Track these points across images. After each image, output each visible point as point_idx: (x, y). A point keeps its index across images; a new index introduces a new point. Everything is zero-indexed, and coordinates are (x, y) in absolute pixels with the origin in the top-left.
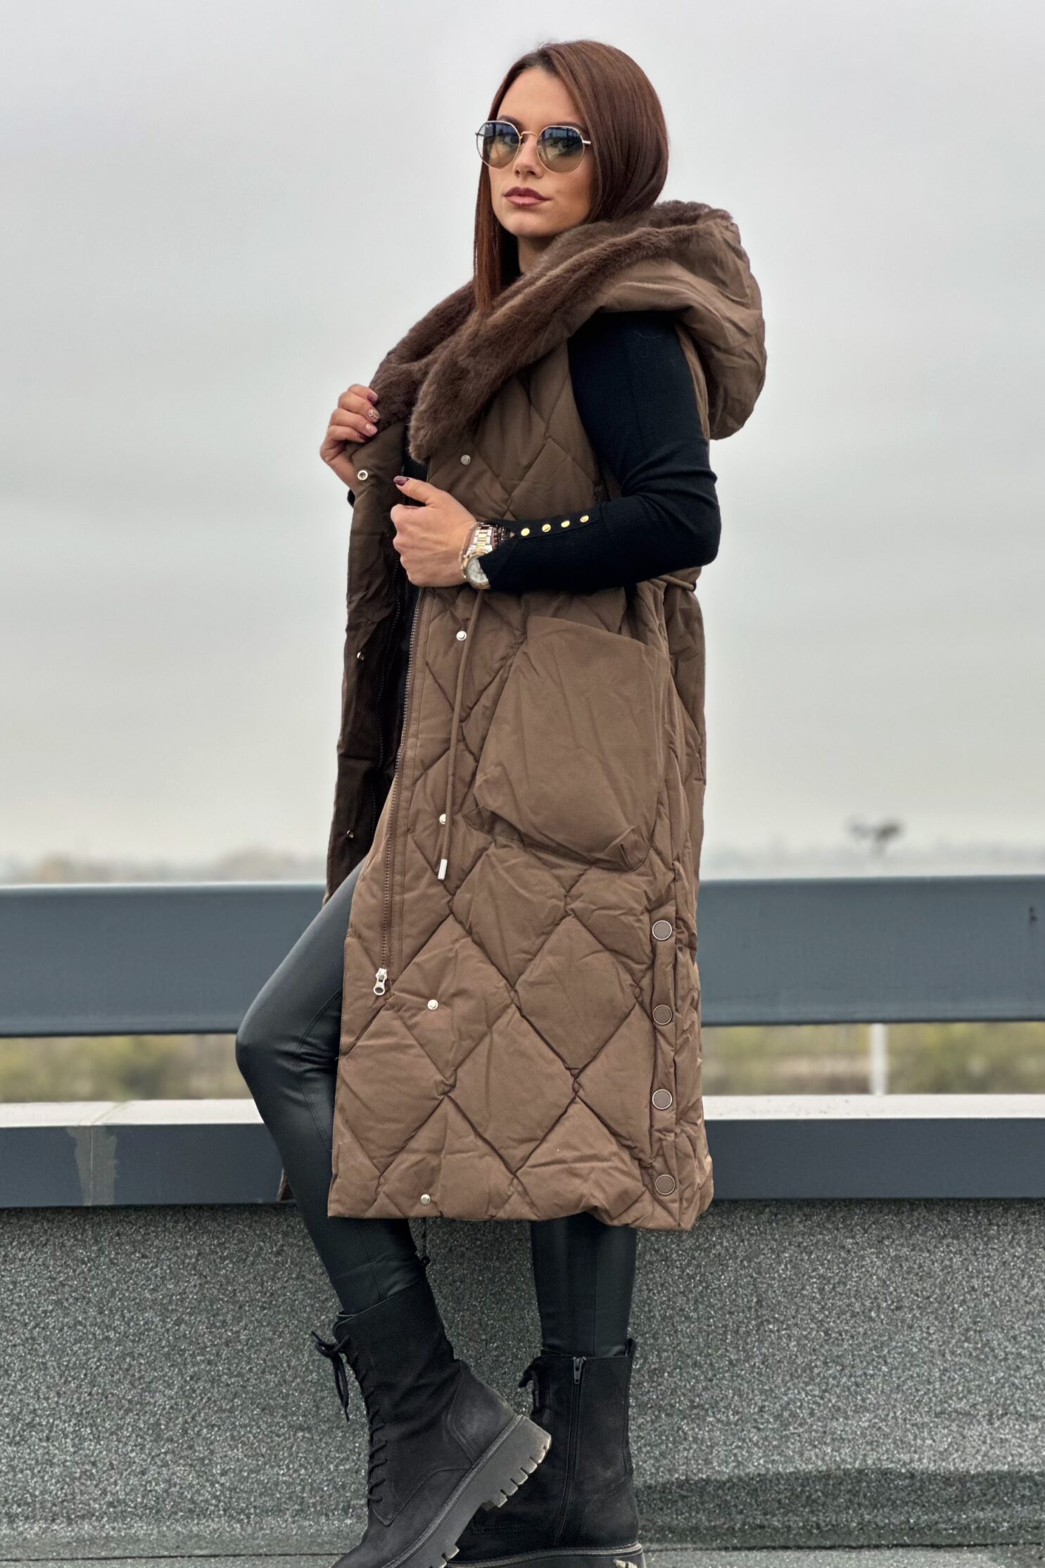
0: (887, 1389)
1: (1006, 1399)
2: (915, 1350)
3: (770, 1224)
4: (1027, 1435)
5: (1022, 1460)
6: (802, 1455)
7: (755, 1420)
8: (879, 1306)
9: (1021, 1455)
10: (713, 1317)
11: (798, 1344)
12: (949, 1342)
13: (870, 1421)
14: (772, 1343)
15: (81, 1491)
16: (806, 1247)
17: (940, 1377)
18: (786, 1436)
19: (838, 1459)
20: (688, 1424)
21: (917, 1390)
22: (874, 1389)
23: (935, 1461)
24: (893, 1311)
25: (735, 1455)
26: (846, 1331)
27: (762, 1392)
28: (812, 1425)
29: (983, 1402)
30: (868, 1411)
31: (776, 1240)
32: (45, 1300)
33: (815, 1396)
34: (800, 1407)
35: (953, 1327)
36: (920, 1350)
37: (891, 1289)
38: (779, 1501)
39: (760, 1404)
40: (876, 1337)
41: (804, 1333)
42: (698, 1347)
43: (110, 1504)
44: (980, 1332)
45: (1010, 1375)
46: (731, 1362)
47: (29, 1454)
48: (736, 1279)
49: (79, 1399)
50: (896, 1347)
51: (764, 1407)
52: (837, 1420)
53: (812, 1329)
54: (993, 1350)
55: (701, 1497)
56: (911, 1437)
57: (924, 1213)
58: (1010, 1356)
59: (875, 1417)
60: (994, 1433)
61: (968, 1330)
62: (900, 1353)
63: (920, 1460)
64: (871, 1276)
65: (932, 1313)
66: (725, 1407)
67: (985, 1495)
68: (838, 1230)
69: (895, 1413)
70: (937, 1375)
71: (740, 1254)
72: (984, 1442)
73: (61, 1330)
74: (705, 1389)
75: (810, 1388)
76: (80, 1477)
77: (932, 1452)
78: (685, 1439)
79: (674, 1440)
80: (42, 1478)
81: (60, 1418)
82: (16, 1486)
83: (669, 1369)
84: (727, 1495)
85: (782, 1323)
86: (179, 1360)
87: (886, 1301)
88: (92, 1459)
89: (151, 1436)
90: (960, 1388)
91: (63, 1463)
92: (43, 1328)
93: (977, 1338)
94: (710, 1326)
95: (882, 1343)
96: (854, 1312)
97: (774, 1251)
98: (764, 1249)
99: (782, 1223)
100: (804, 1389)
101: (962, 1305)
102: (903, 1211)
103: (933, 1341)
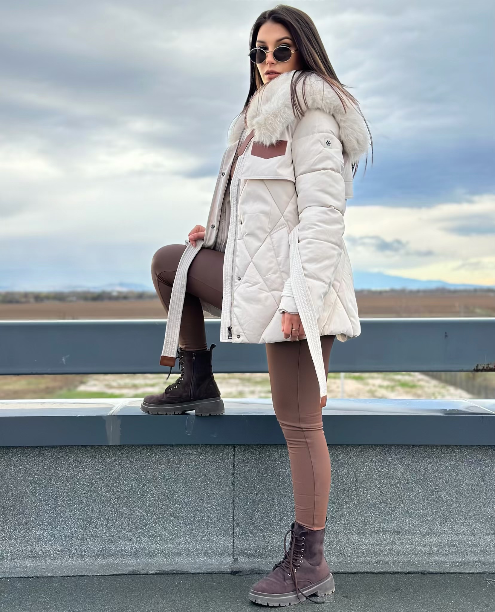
0: (403, 513)
1: (447, 517)
2: (413, 498)
4: (454, 530)
5: (452, 539)
6: (372, 536)
7: (354, 523)
8: (400, 482)
9: (452, 536)
10: (339, 486)
11: (371, 496)
12: (426, 496)
13: (397, 524)
14: (361, 495)
15: (108, 546)
16: (374, 461)
17: (423, 508)
18: (366, 529)
19: (385, 537)
21: (414, 513)
22: (398, 512)
23: (420, 539)
24: (405, 484)
26: (388, 491)
27: (357, 513)
28: (375, 525)
29: (438, 517)
30: (396, 520)
31: (363, 458)
32: (95, 477)
33: (377, 515)
34: (371, 519)
35: (428, 490)
36: (415, 498)
37: (405, 476)
38: (363, 553)
40: (399, 494)
41: (373, 492)
42: (334, 497)
43: (118, 551)
44: (437, 492)
45: (448, 508)
46: (346, 502)
47: (89, 533)
48: (348, 472)
50: (406, 498)
51: (358, 518)
52: (385, 523)
53: (376, 490)
54: (442, 498)
56: (412, 530)
57: (418, 449)
58: (449, 501)
59: (399, 522)
60: (442, 528)
61: (433, 491)
62: (408, 499)
63: (415, 538)
64: (398, 471)
65: (420, 485)
66: (343, 518)
67: (439, 551)
68: (386, 454)
69: (406, 521)
70: (421, 507)
72: (439, 532)
73: (101, 488)
74: (336, 511)
76: (108, 542)
77: (419, 535)
78: (329, 530)
80: (94, 541)
81: (101, 520)
82: (84, 545)
84: (344, 550)
85: (365, 488)
86: (144, 499)
87: (403, 480)
88: (112, 535)
89: (134, 526)
90: (430, 512)
91: (102, 536)
92: (94, 487)
94: (338, 489)
95: (401, 496)
96: (391, 484)
97: (362, 461)
98: (358, 461)
99: (365, 452)
100: (372, 512)
101: (431, 483)
102: (410, 448)
103: (420, 495)
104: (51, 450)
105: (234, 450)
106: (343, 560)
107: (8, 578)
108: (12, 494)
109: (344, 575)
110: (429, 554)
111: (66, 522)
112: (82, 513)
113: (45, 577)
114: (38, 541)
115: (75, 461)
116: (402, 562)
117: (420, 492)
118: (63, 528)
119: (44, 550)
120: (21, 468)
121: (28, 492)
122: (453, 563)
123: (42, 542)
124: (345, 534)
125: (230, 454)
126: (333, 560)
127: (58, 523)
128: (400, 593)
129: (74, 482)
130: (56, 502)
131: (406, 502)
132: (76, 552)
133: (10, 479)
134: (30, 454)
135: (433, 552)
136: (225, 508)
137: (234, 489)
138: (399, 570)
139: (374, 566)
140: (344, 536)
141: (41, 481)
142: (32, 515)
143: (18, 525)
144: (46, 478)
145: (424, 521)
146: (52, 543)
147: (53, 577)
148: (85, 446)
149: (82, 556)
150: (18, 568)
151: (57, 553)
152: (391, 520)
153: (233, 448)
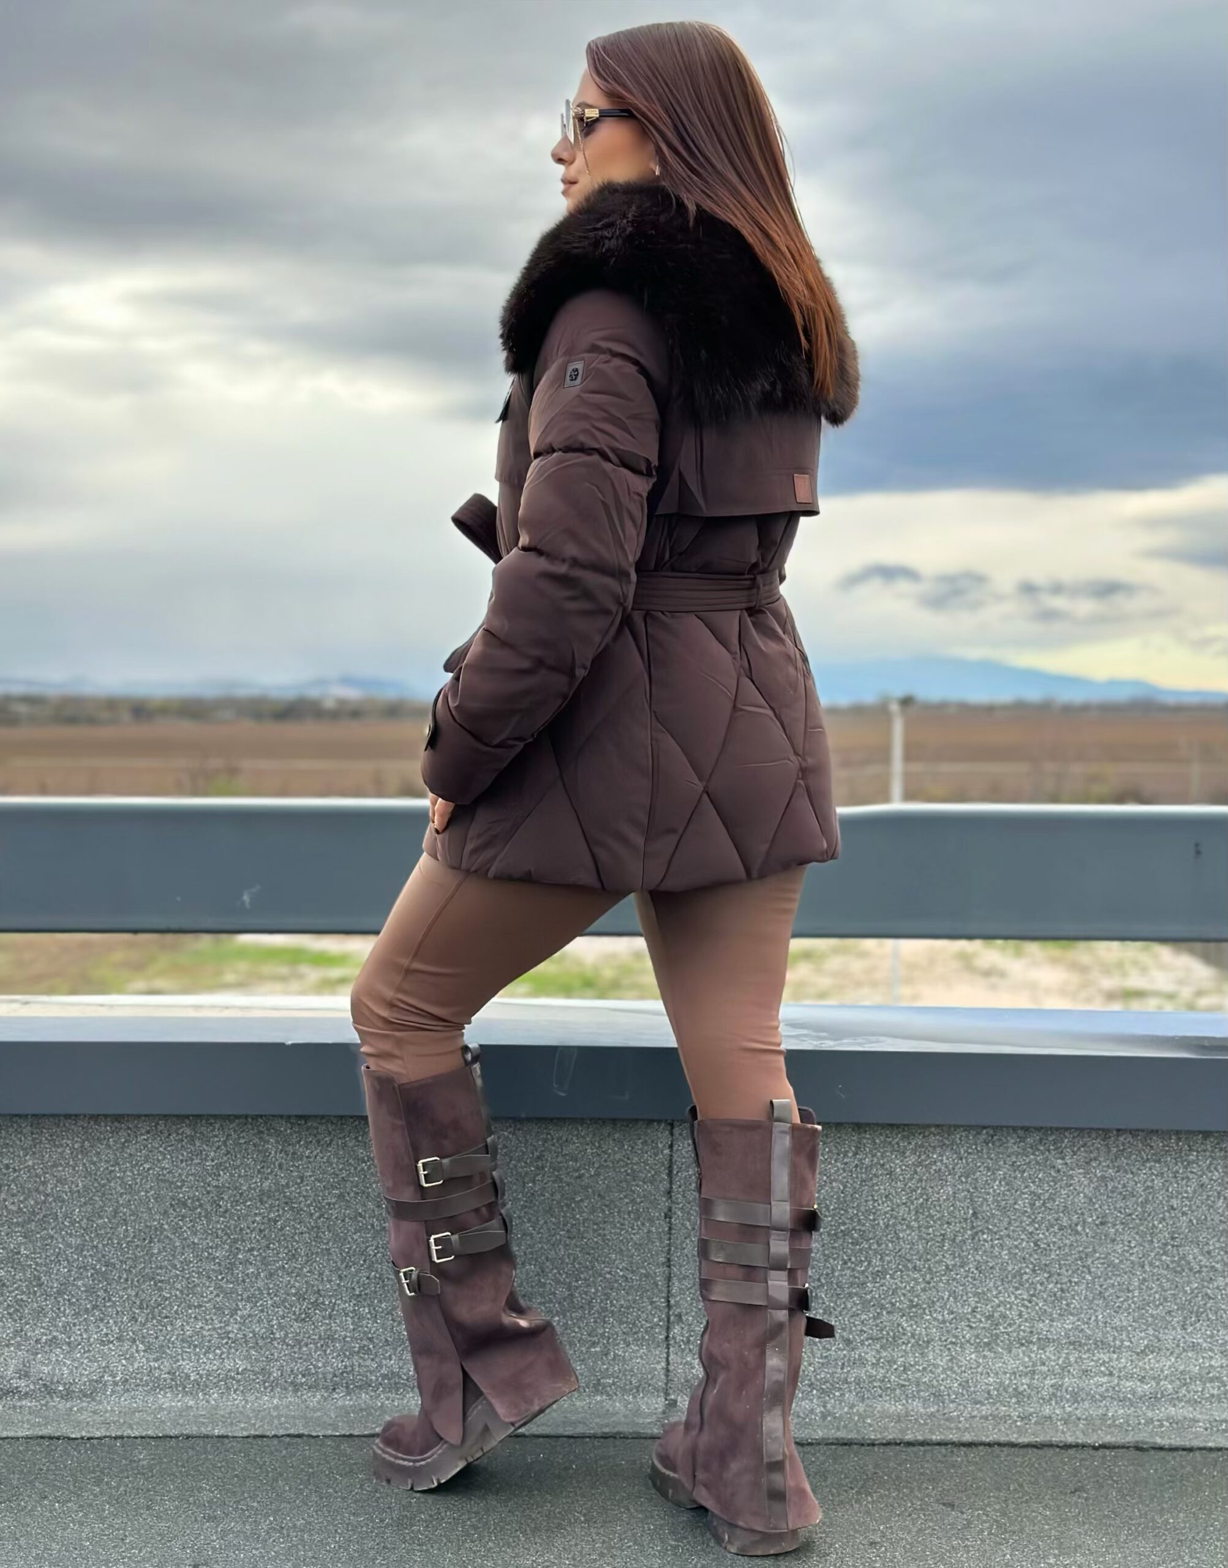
0: (1091, 1296)
1: (1199, 1307)
2: (1117, 1261)
3: (987, 1144)
4: (1217, 1341)
5: (1213, 1363)
6: (1010, 1352)
7: (968, 1320)
8: (1084, 1221)
9: (1211, 1358)
10: (931, 1227)
11: (1010, 1253)
12: (1149, 1255)
13: (1073, 1323)
14: (985, 1252)
15: (360, 1364)
16: (1019, 1166)
17: (1139, 1286)
18: (997, 1336)
19: (1043, 1356)
20: (907, 1321)
21: (1118, 1297)
22: (1078, 1295)
23: (1132, 1361)
24: (1097, 1225)
25: (949, 1349)
26: (1054, 1243)
27: (976, 1294)
28: (1020, 1326)
29: (1178, 1309)
30: (1072, 1314)
31: (992, 1159)
32: (329, 1194)
33: (1023, 1299)
34: (1011, 1308)
35: (1152, 1241)
36: (1121, 1261)
37: (1097, 1206)
38: (989, 1392)
39: (973, 1304)
40: (1081, 1249)
41: (1015, 1243)
42: (918, 1252)
43: (384, 1376)
44: (1177, 1246)
45: (1203, 1287)
46: (947, 1267)
47: (313, 1330)
48: (954, 1193)
49: (358, 1282)
50: (1098, 1258)
51: (977, 1308)
52: (1044, 1322)
53: (1022, 1240)
54: (1189, 1263)
55: (918, 1385)
56: (1111, 1339)
57: (1130, 1138)
58: (1205, 1269)
59: (1078, 1320)
60: (1187, 1337)
61: (1166, 1244)
62: (1103, 1263)
63: (1118, 1359)
64: (1078, 1194)
65: (1133, 1228)
66: (941, 1307)
67: (1177, 1392)
68: (1049, 1151)
69: (1097, 1317)
70: (1136, 1284)
71: (959, 1170)
72: (1178, 1346)
73: (343, 1221)
74: (924, 1290)
75: (1019, 1292)
76: (358, 1352)
77: (1130, 1353)
78: (904, 1334)
79: (894, 1334)
80: (325, 1351)
81: (341, 1298)
82: (301, 1358)
83: (891, 1272)
84: (941, 1385)
85: (996, 1233)
87: (1092, 1217)
88: (370, 1335)
90: (1157, 1296)
91: (344, 1339)
92: (327, 1219)
93: (1175, 1252)
94: (929, 1234)
95: (1087, 1255)
96: (1061, 1225)
97: (989, 1169)
98: (979, 1167)
99: (997, 1144)
100: (1013, 1293)
101: (1160, 1223)
102: (1110, 1137)
103: (1133, 1254)
104: (221, 1125)
105: (672, 1134)
106: (938, 1411)
107: (116, 1438)
108: (127, 1230)
109: (943, 1450)
110: (1154, 1399)
111: (257, 1302)
112: (296, 1281)
113: (207, 1437)
114: (189, 1348)
115: (281, 1153)
116: (1086, 1419)
117: (1133, 1245)
118: (250, 1316)
119: (203, 1370)
120: (149, 1169)
121: (166, 1227)
122: (1215, 1424)
123: (198, 1350)
124: (945, 1346)
125: (661, 1142)
126: (913, 1410)
127: (237, 1305)
128: (1086, 1499)
129: (278, 1206)
130: (233, 1252)
131: (1098, 1268)
132: (282, 1375)
133: (121, 1195)
134: (170, 1135)
135: (1163, 1396)
136: (647, 1276)
137: (670, 1229)
138: (1077, 1438)
139: (1016, 1426)
140: (941, 1350)
141: (198, 1200)
142: (174, 1282)
143: (141, 1308)
144: (208, 1193)
145: (1142, 1316)
146: (222, 1353)
147: (227, 1437)
148: (306, 1118)
149: (296, 1387)
150: (139, 1412)
151: (233, 1378)
152: (1060, 1315)
153: (669, 1127)
